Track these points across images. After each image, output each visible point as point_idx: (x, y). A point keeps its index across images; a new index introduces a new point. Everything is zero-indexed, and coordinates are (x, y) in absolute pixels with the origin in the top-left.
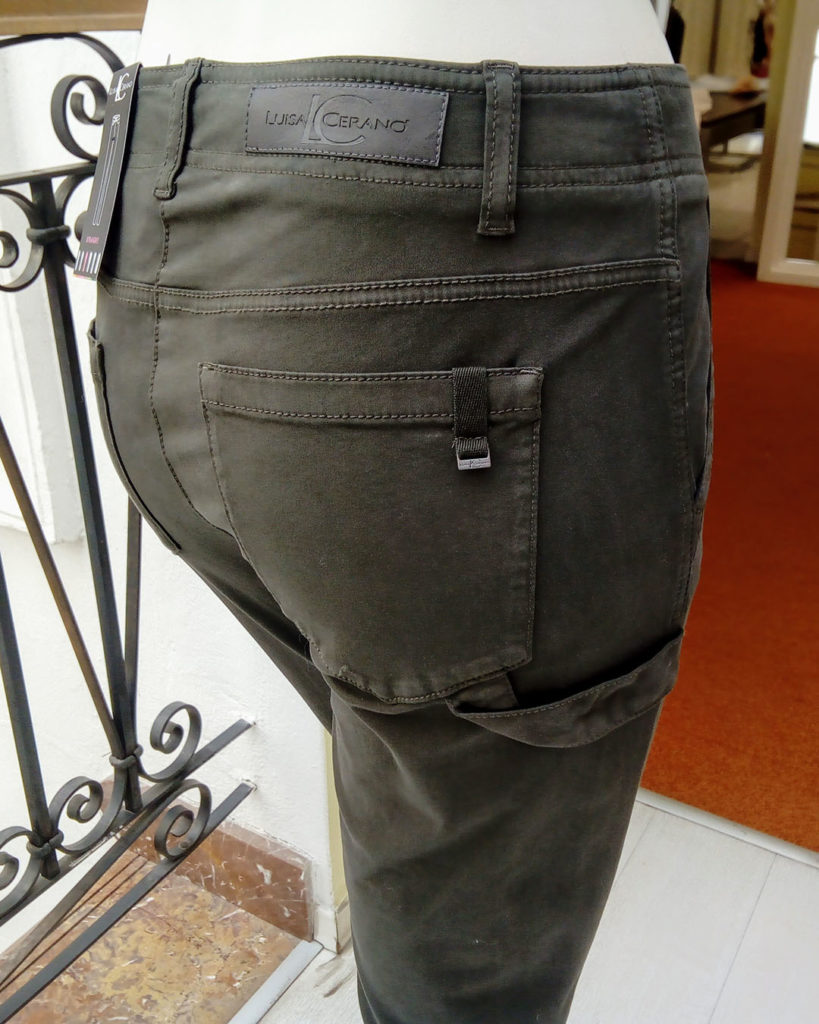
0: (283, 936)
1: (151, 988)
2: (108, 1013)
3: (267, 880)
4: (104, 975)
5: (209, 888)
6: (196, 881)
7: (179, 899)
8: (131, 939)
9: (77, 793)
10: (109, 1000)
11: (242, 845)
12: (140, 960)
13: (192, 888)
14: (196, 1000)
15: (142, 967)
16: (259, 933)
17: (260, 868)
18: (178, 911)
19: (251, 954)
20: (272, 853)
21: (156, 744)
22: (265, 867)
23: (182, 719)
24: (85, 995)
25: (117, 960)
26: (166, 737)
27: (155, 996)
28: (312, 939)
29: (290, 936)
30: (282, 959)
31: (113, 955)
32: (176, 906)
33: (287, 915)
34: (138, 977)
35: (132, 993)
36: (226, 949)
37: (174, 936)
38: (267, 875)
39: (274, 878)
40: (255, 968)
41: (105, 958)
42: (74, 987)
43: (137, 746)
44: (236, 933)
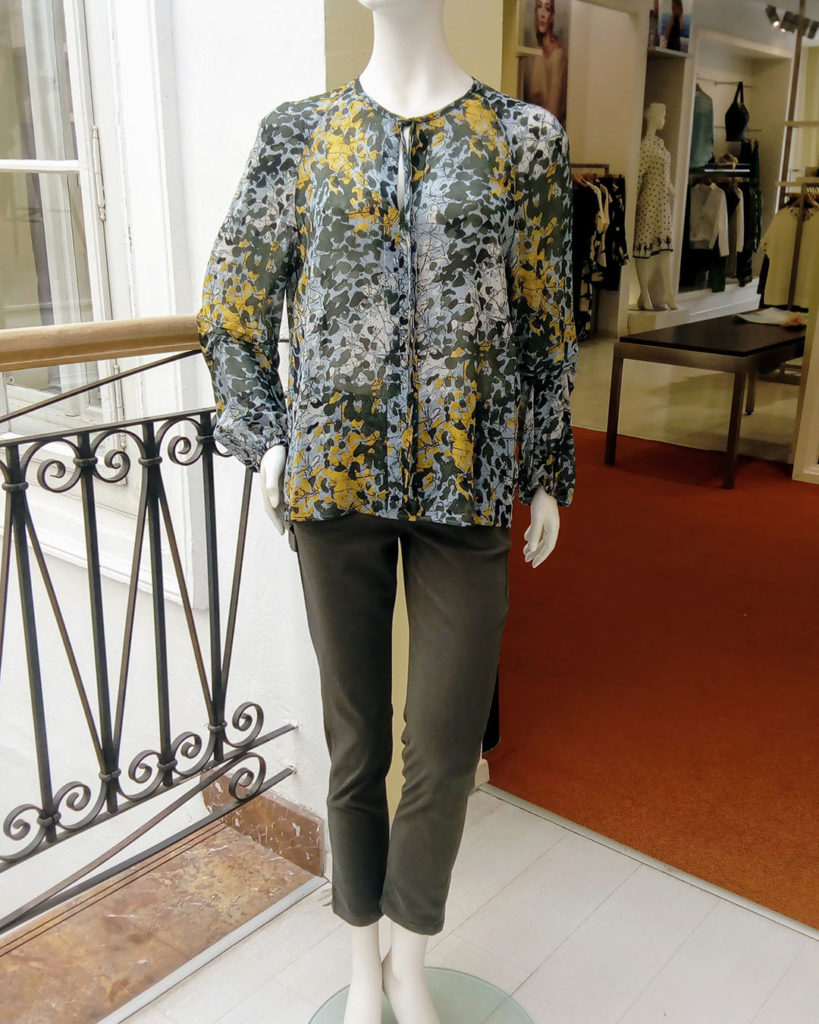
0: (304, 873)
1: (219, 891)
2: (190, 900)
3: (298, 834)
4: (191, 882)
5: (263, 844)
6: (255, 838)
7: (243, 848)
8: (210, 866)
9: (186, 741)
10: (192, 894)
11: (285, 809)
12: (214, 877)
13: (252, 843)
14: (245, 899)
15: (215, 880)
16: (290, 870)
17: (294, 824)
18: (242, 854)
19: (283, 880)
20: (303, 814)
21: (236, 724)
22: (297, 824)
23: (252, 712)
24: (178, 890)
25: (200, 875)
26: (242, 722)
27: (220, 895)
28: (322, 876)
29: (309, 873)
30: (301, 884)
31: (198, 872)
32: (241, 851)
33: (308, 858)
34: (211, 886)
35: (206, 893)
36: (267, 876)
37: (237, 866)
38: (298, 829)
39: (301, 833)
40: (284, 887)
41: (192, 873)
42: (171, 886)
43: (224, 721)
44: (275, 869)
